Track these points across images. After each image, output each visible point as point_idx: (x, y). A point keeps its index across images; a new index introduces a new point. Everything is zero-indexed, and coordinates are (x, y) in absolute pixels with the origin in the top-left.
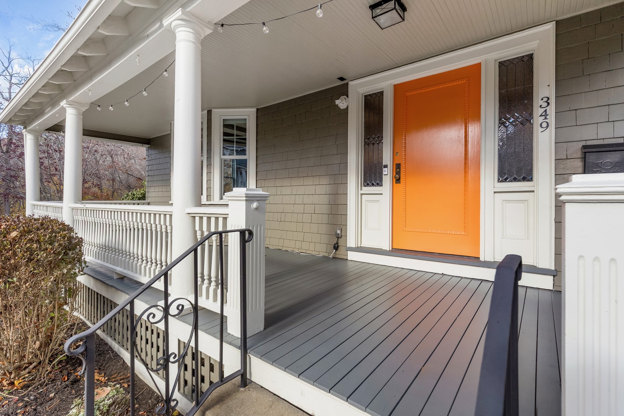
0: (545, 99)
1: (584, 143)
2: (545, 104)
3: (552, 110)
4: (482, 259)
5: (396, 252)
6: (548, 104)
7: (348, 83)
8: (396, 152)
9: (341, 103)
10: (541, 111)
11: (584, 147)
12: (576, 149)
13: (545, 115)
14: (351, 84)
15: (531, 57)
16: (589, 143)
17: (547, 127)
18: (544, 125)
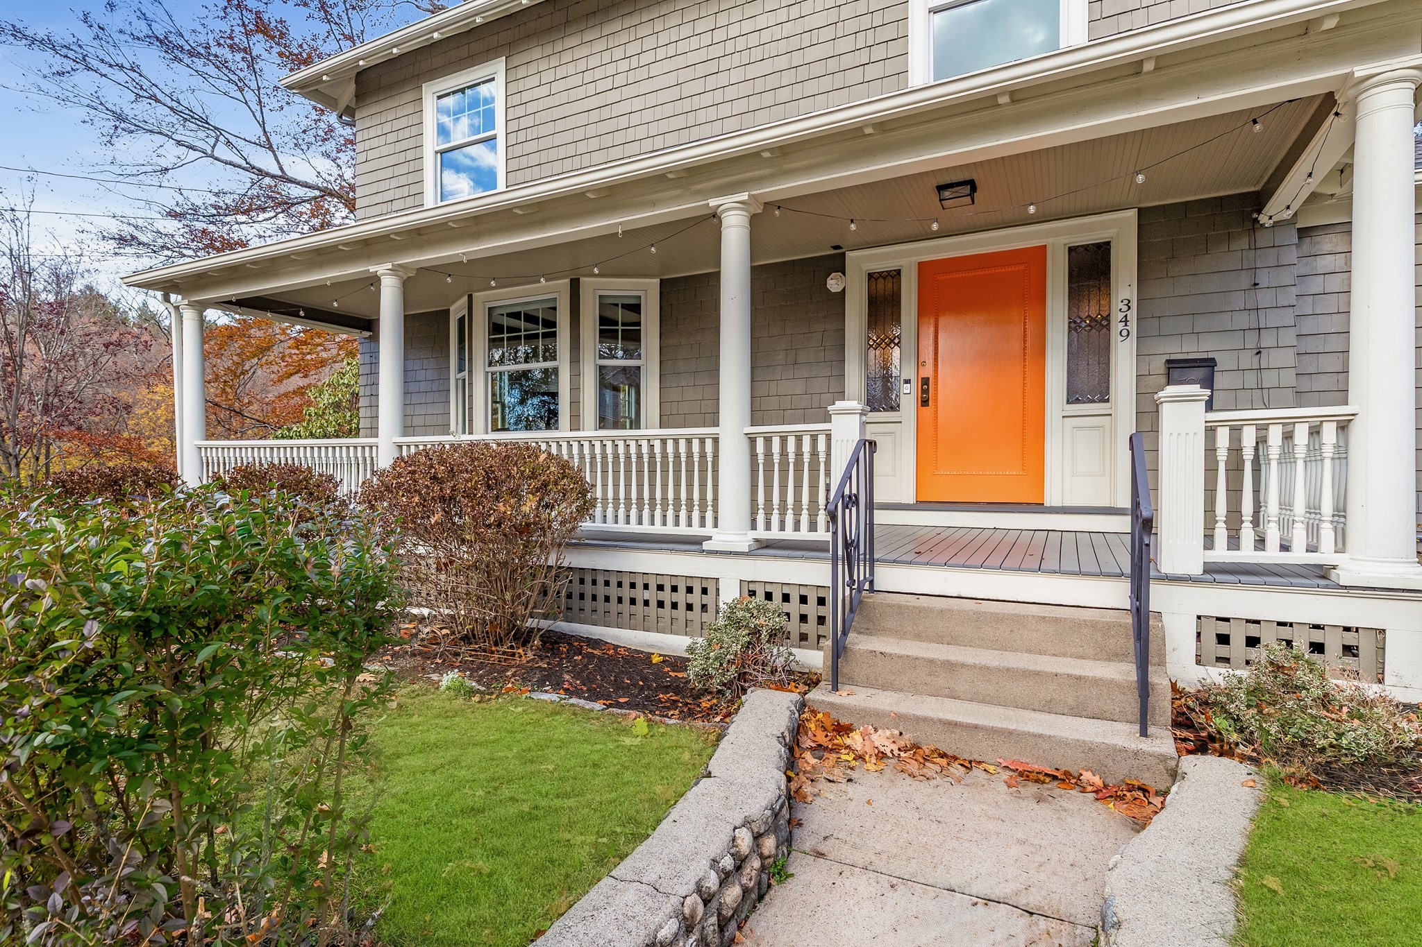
0: (1126, 302)
1: (1167, 357)
2: (1125, 308)
3: (1133, 315)
4: (1047, 504)
5: (921, 505)
6: (1129, 308)
7: (844, 254)
8: (921, 360)
9: (834, 284)
10: (1121, 315)
11: (1168, 361)
12: (1158, 365)
13: (1125, 321)
14: (849, 255)
15: (1108, 243)
16: (1173, 357)
17: (1128, 335)
18: (1125, 333)
